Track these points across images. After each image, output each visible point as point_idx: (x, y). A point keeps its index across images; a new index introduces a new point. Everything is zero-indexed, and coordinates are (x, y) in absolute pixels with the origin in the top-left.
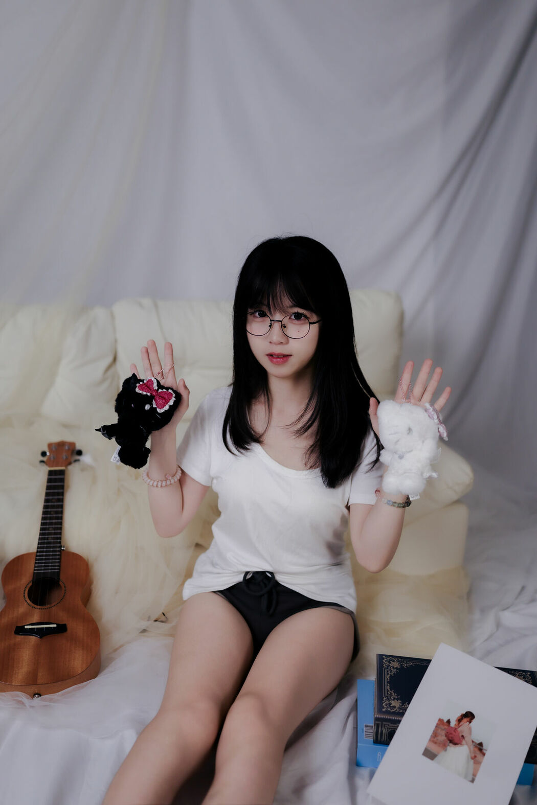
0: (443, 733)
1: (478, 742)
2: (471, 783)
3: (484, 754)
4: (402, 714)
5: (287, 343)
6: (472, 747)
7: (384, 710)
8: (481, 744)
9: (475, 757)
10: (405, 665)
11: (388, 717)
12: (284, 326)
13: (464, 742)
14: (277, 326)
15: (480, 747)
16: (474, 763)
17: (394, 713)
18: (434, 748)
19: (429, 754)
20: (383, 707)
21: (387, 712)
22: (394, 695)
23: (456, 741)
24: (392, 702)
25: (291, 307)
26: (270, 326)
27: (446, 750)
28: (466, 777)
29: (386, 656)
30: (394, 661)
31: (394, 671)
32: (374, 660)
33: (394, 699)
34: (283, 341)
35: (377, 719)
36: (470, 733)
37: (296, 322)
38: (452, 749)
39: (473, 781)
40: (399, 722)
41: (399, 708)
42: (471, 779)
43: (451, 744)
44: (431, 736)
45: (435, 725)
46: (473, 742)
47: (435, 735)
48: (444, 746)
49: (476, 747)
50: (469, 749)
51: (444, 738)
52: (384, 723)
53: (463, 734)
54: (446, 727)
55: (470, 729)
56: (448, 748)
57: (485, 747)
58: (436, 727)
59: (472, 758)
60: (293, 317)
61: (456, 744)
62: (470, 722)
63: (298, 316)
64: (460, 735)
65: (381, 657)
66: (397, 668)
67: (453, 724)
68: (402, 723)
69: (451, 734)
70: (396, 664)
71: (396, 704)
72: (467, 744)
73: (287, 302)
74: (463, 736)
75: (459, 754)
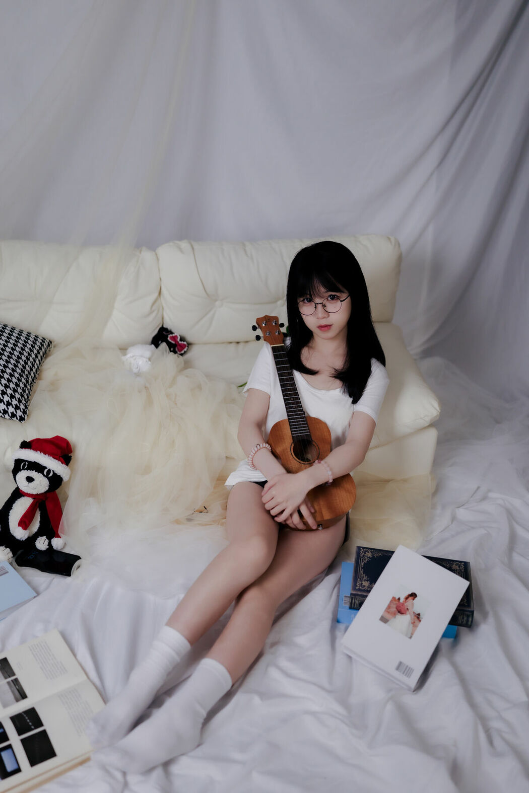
0: (395, 606)
1: (417, 613)
2: (409, 639)
3: (420, 621)
4: (369, 591)
5: (329, 316)
6: (413, 616)
7: (357, 588)
8: (419, 614)
9: (414, 622)
10: (375, 555)
11: (360, 593)
12: (324, 306)
13: (408, 613)
14: (320, 307)
15: (418, 616)
16: (413, 626)
17: (364, 591)
18: (387, 616)
19: (384, 620)
20: (357, 586)
21: (359, 590)
22: (365, 578)
23: (403, 611)
24: (363, 582)
25: (326, 292)
26: (316, 307)
27: (395, 617)
28: (406, 635)
29: (363, 548)
30: (368, 552)
31: (367, 560)
32: (354, 551)
33: (365, 580)
34: (325, 316)
35: (352, 594)
36: (413, 607)
37: (332, 302)
38: (399, 616)
39: (411, 638)
40: (367, 596)
41: (368, 587)
42: (409, 636)
43: (399, 614)
44: (387, 608)
45: (390, 600)
46: (414, 613)
47: (389, 607)
48: (394, 615)
49: (415, 616)
50: (411, 617)
51: (395, 609)
52: (356, 597)
53: (408, 607)
54: (397, 602)
55: (413, 604)
56: (397, 616)
57: (421, 616)
58: (391, 602)
59: (412, 623)
60: (329, 299)
61: (402, 613)
62: (413, 600)
63: (333, 298)
64: (406, 608)
65: (359, 548)
66: (369, 557)
67: (402, 600)
68: (368, 597)
69: (400, 607)
70: (369, 555)
71: (366, 584)
72: (410, 614)
73: (322, 289)
74: (407, 609)
75: (404, 620)
